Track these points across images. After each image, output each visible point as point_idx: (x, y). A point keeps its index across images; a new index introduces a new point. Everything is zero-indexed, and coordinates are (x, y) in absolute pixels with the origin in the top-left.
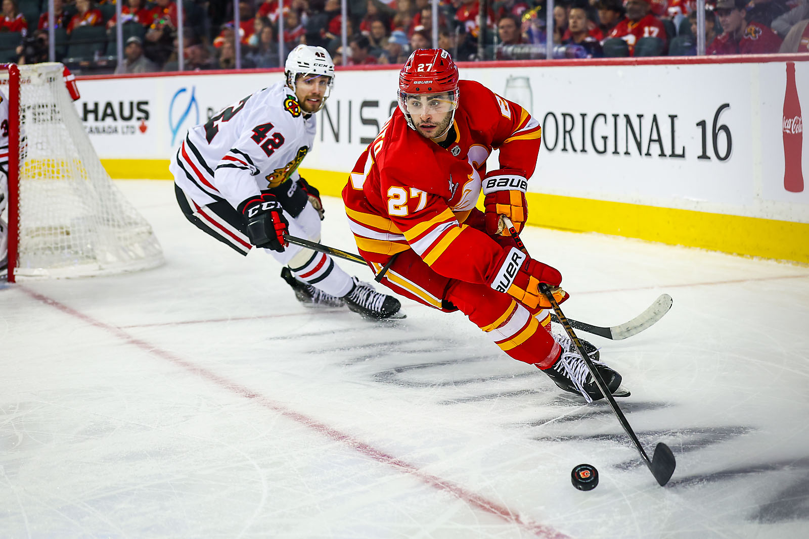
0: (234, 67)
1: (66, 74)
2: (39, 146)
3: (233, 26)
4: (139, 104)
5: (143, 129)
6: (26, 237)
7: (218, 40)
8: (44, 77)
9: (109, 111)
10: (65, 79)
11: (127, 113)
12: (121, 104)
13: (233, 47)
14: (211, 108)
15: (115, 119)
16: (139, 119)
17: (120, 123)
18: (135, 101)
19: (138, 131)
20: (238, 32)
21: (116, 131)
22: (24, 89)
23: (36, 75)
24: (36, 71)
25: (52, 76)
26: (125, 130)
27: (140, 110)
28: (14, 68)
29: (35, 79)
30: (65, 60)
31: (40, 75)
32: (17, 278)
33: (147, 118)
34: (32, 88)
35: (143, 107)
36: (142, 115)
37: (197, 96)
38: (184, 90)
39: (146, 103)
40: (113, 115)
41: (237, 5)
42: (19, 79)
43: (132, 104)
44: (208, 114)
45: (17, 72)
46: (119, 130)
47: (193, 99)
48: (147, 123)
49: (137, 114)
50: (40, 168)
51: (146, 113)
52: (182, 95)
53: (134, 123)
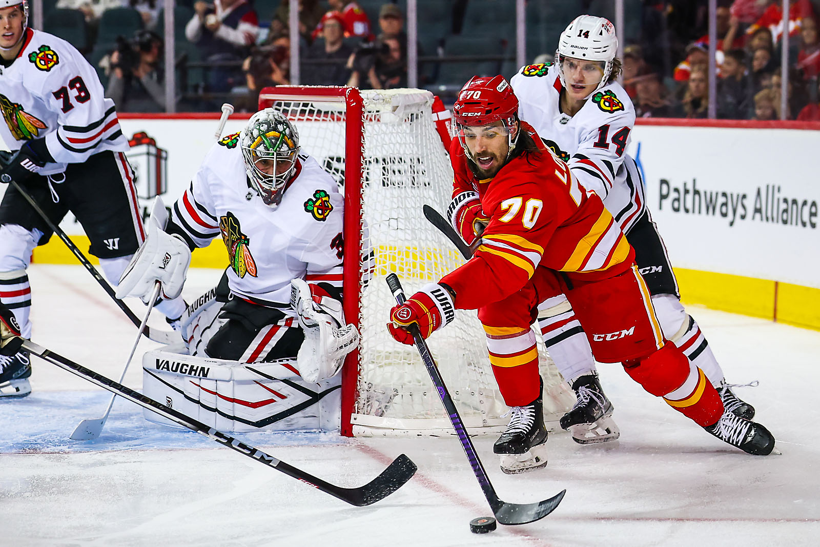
0: (705, 115)
1: (436, 108)
2: (393, 222)
3: (706, 47)
6: (372, 366)
7: (683, 66)
8: (401, 113)
10: (434, 117)
13: (705, 79)
20: (714, 56)
22: (369, 130)
23: (389, 108)
24: (387, 102)
25: (414, 111)
28: (355, 95)
29: (387, 114)
30: (435, 87)
31: (395, 109)
32: (355, 430)
34: (384, 127)
41: (714, 11)
42: (362, 112)
45: (360, 101)
50: (394, 259)
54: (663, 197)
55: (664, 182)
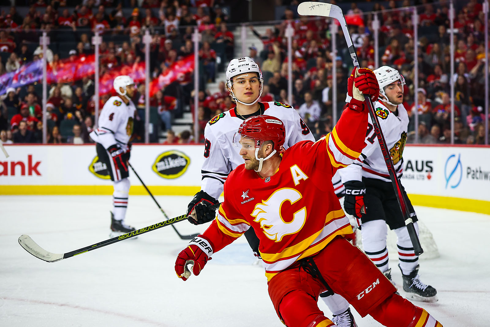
0: (484, 143)
4: (427, 162)
5: (429, 177)
9: (409, 166)
11: (420, 167)
12: (417, 162)
14: (469, 167)
15: (413, 170)
16: (427, 171)
17: (416, 173)
18: (425, 160)
19: (426, 179)
21: (413, 177)
26: (419, 177)
27: (427, 166)
33: (431, 171)
35: (430, 164)
36: (429, 169)
37: (461, 160)
38: (453, 156)
39: (431, 162)
40: (412, 168)
43: (423, 162)
44: (467, 171)
46: (415, 177)
47: (459, 161)
48: (432, 174)
49: (426, 168)
51: (431, 168)
52: (452, 159)
53: (424, 173)
54: (468, 173)
55: (469, 168)
